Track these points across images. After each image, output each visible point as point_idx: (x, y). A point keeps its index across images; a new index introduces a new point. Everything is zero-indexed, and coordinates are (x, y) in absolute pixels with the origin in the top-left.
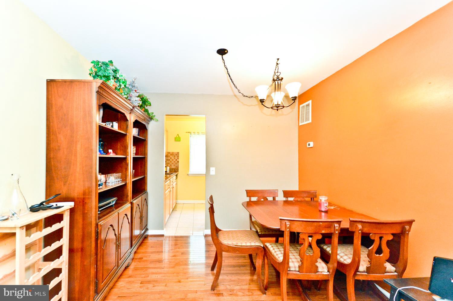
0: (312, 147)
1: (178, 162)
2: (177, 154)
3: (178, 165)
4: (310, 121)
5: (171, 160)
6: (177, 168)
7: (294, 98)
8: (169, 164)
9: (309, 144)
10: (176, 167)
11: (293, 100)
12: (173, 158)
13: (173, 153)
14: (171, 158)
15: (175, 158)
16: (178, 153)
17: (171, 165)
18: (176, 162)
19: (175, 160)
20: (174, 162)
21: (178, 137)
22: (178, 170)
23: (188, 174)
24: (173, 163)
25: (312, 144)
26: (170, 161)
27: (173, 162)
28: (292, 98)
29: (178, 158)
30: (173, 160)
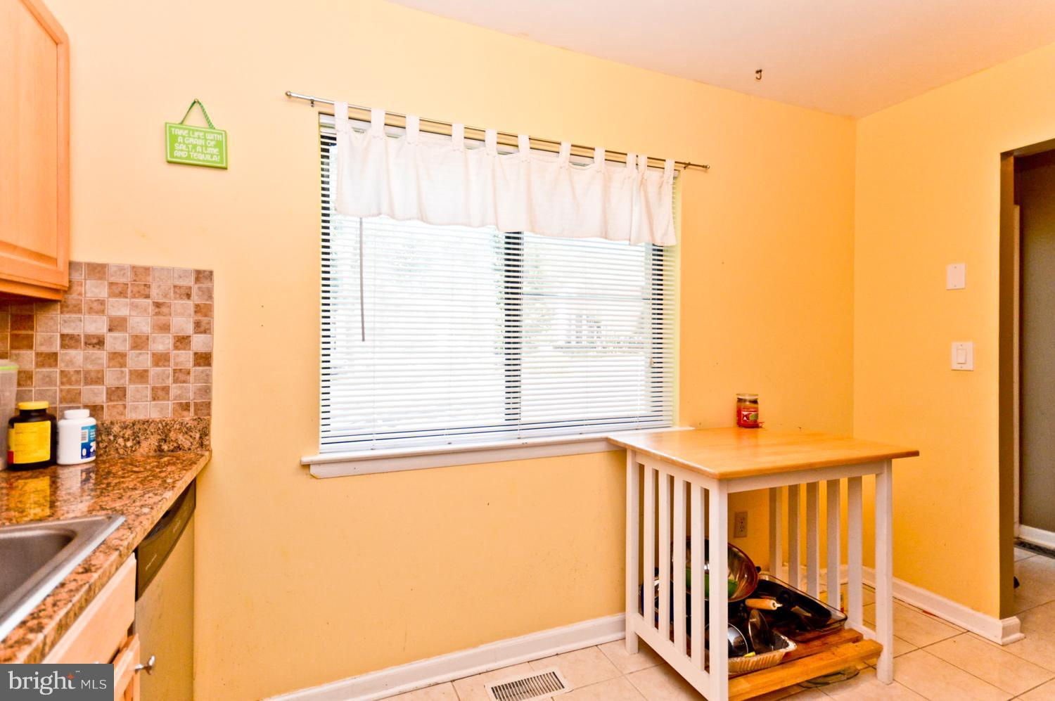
1: (204, 359)
2: (190, 281)
3: (207, 390)
5: (116, 342)
6: (189, 417)
8: (99, 380)
10: (186, 407)
12: (142, 323)
13: (141, 273)
14: (117, 325)
15: (165, 328)
16: (203, 276)
17: (117, 393)
18: (185, 358)
19: (163, 343)
20: (161, 359)
21: (196, 119)
22: (205, 433)
23: (307, 466)
24: (141, 376)
26: (102, 355)
27: (142, 360)
29: (202, 328)
30: (139, 343)
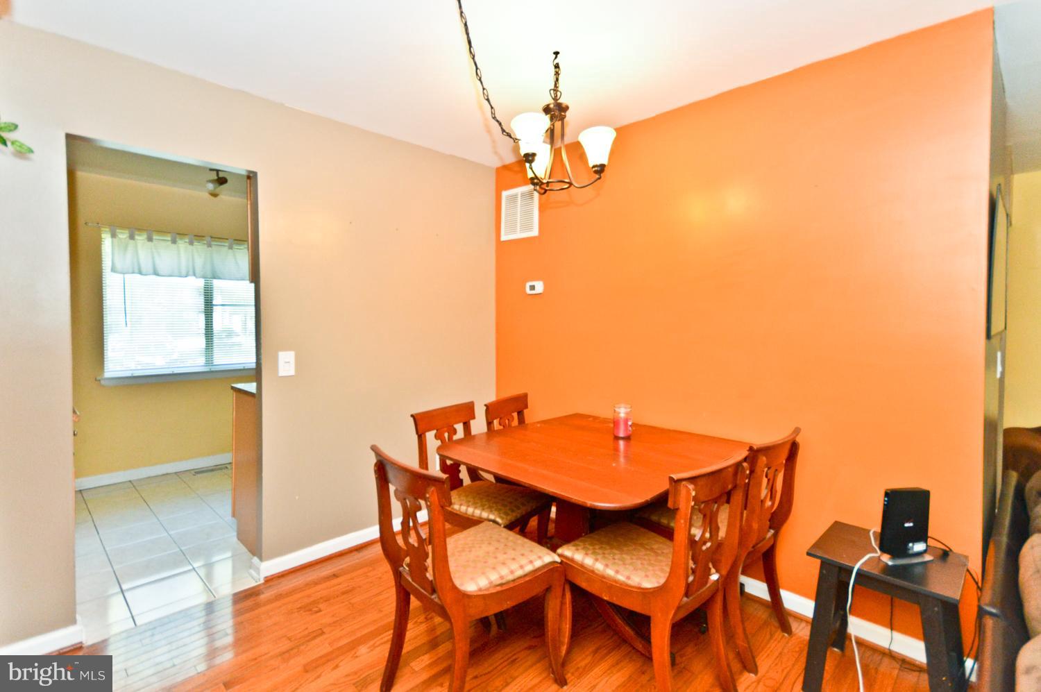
0: (540, 294)
4: (535, 232)
7: (599, 169)
9: (531, 286)
11: (596, 172)
25: (540, 287)
28: (594, 167)
